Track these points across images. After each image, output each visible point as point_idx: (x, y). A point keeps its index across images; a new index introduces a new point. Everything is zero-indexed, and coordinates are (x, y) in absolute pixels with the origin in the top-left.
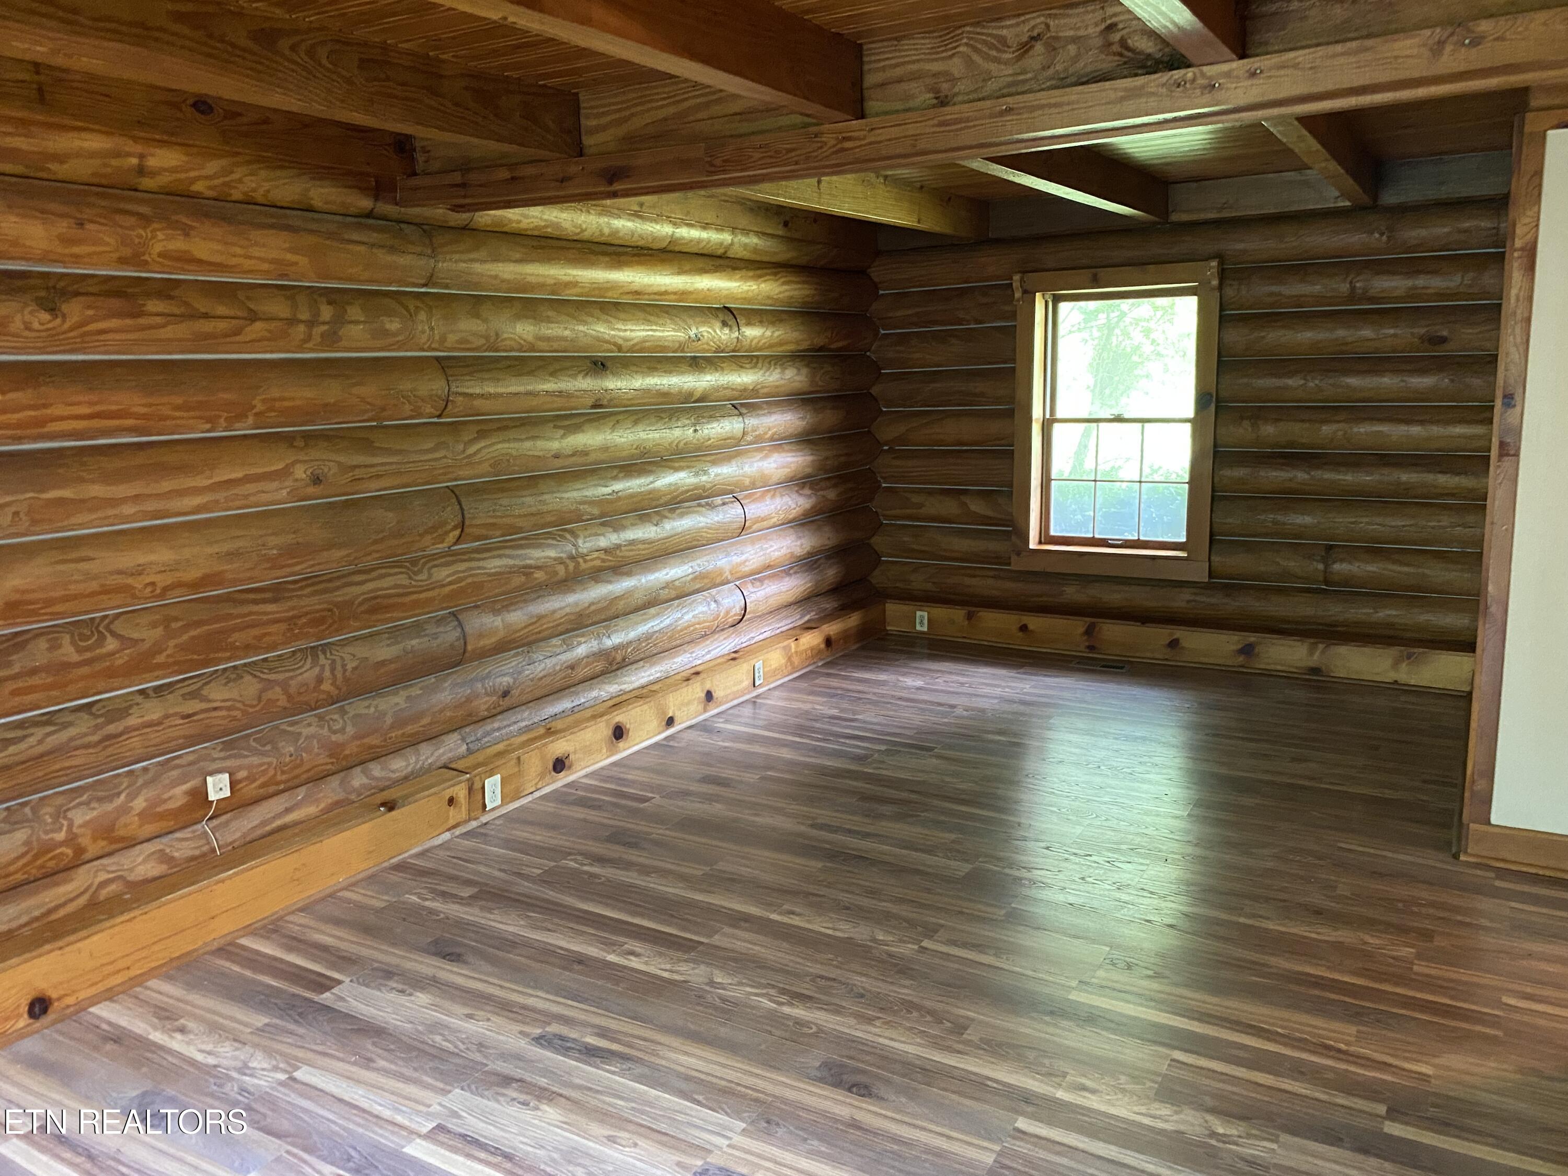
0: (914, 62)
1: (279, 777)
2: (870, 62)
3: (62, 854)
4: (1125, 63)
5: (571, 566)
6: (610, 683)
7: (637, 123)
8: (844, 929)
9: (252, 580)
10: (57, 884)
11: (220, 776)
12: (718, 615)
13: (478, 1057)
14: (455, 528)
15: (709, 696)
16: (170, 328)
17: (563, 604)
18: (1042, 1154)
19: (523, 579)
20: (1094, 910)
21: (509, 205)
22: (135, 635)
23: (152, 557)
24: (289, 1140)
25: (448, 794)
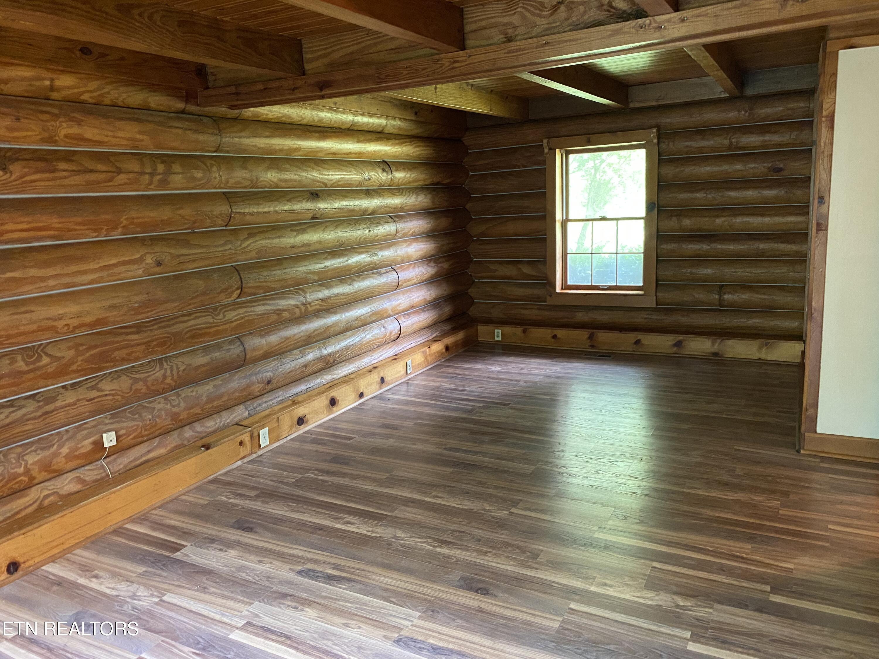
0: (492, 18)
1: (143, 433)
2: (468, 18)
3: (21, 480)
4: (611, 16)
5: (303, 309)
6: (326, 374)
7: (336, 56)
8: (467, 505)
9: (123, 321)
10: (19, 498)
11: (110, 433)
12: (386, 335)
13: (267, 584)
14: (237, 289)
15: (382, 380)
16: (72, 178)
17: (300, 331)
18: (585, 621)
19: (276, 317)
20: (604, 488)
21: (262, 105)
22: (59, 354)
23: (66, 310)
24: (164, 634)
25: (239, 440)
